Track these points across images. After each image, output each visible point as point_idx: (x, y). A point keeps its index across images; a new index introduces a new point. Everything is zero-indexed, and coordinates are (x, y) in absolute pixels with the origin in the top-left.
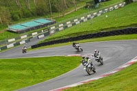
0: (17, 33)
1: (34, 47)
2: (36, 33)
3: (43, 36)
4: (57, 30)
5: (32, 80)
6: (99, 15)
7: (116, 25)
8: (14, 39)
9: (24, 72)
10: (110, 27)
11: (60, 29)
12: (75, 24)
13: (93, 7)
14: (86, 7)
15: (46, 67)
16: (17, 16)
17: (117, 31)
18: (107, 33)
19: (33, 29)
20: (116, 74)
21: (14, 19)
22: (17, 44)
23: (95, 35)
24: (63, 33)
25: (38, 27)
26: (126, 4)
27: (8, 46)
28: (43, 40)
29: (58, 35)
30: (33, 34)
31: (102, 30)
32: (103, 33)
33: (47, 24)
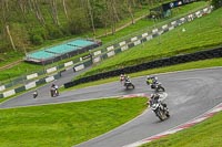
0: (40, 64)
1: (68, 86)
2: (71, 63)
3: (82, 67)
4: (104, 57)
5: (68, 139)
6: (170, 29)
7: (200, 44)
8: (36, 75)
9: (55, 127)
10: (189, 47)
11: (109, 55)
12: (132, 45)
13: (161, 17)
14: (150, 17)
15: (90, 117)
16: (39, 37)
17: (201, 54)
18: (186, 56)
19: (65, 57)
20: (205, 124)
21: (35, 43)
22: (41, 82)
23: (166, 60)
24: (114, 60)
25: (73, 53)
26: (214, 9)
27: (27, 87)
28: (82, 74)
29: (106, 64)
30: (66, 65)
31: (178, 52)
32: (179, 58)
33: (88, 48)
